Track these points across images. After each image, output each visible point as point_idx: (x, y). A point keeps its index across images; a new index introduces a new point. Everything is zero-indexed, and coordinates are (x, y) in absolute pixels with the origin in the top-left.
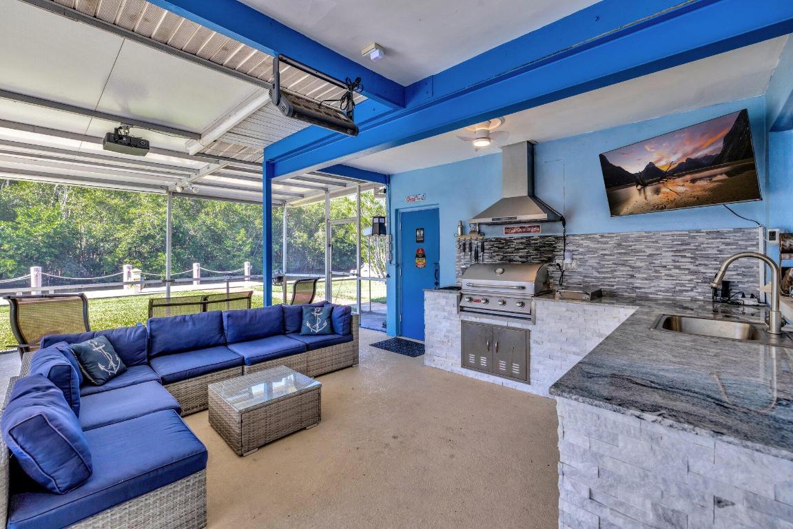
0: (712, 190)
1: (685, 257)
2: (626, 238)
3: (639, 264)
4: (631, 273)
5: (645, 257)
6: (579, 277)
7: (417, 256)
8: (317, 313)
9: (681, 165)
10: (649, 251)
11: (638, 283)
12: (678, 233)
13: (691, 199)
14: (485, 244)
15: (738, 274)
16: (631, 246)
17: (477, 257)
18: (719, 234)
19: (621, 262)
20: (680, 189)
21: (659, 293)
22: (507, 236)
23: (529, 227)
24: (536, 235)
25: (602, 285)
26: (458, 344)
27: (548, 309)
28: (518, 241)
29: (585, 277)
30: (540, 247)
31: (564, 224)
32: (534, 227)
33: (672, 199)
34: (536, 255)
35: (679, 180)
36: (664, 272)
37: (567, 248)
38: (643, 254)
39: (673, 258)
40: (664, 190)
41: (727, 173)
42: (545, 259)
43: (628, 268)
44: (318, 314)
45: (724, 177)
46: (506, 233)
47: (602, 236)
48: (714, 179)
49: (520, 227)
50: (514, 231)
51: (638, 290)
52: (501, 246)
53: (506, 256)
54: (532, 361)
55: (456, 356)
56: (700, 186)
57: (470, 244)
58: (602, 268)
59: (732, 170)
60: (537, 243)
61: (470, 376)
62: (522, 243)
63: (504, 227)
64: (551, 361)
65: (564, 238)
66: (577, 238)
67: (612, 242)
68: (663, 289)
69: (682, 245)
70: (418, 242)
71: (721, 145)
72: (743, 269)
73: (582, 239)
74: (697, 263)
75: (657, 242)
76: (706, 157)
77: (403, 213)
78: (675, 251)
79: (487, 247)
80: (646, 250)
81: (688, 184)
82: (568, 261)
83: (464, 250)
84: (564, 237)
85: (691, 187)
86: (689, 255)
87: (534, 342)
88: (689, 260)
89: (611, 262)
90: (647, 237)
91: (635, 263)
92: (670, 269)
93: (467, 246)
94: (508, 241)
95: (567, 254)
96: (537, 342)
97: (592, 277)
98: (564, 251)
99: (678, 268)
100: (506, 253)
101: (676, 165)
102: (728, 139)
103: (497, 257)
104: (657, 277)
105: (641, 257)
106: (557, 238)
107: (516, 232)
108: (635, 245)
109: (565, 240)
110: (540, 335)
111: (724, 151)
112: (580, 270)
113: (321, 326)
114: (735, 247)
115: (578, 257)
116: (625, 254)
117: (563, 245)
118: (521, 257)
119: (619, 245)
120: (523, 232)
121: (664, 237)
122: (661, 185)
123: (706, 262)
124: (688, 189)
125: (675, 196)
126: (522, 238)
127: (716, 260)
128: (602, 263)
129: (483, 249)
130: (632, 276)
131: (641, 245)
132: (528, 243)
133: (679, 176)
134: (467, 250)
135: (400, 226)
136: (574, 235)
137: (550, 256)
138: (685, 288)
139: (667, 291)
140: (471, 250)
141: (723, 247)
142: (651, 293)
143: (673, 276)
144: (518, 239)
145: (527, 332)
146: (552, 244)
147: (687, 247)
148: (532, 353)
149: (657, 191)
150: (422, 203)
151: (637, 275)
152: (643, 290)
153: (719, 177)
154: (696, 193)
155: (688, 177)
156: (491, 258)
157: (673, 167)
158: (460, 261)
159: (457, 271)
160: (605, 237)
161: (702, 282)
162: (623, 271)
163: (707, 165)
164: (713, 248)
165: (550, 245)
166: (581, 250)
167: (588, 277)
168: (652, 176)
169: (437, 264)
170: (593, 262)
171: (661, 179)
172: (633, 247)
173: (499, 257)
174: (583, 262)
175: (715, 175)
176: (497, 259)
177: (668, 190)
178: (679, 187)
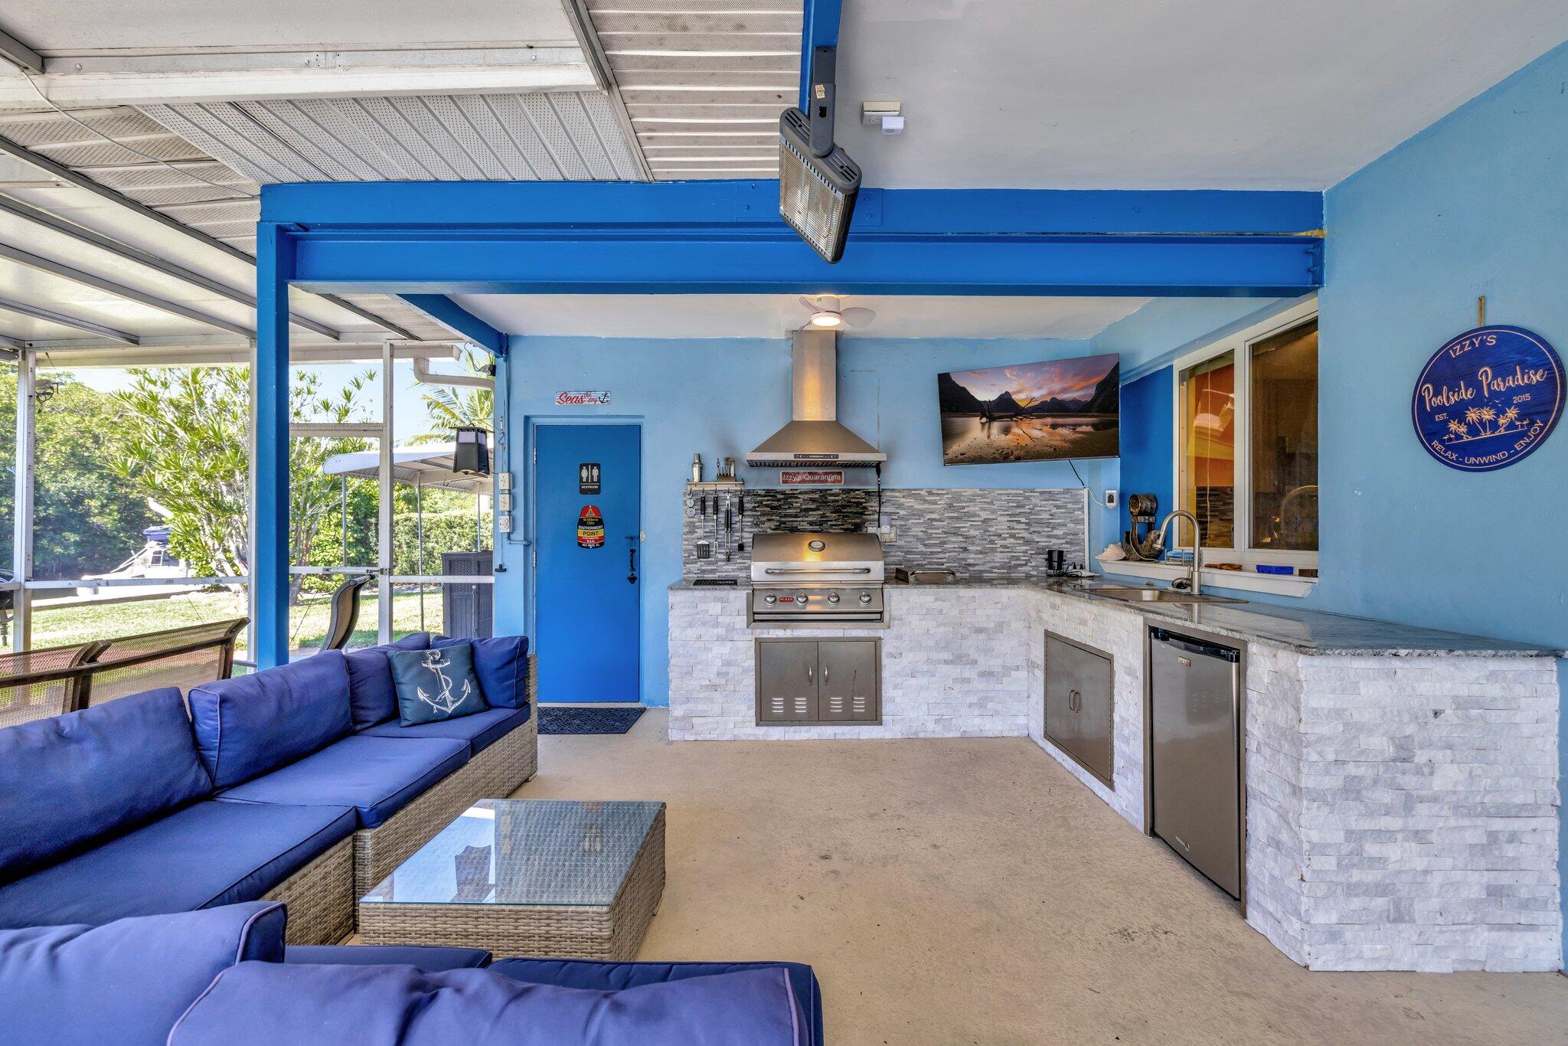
0: (1073, 442)
1: (1019, 522)
2: (957, 497)
3: (973, 532)
4: (964, 545)
5: (980, 523)
6: (899, 553)
7: (582, 523)
8: (435, 662)
9: (1043, 403)
10: (984, 515)
11: (971, 558)
12: (1014, 492)
13: (1047, 448)
14: (746, 499)
15: (1067, 543)
16: (963, 508)
17: (729, 524)
18: (1049, 495)
19: (953, 530)
20: (1036, 433)
21: (994, 570)
22: (786, 487)
23: (826, 474)
24: (836, 488)
25: (929, 563)
26: (748, 684)
27: (908, 601)
28: (806, 496)
29: (907, 553)
30: (844, 507)
31: (879, 472)
32: (833, 473)
33: (1023, 444)
34: (836, 520)
35: (1037, 422)
36: (1000, 542)
37: (884, 509)
38: (977, 519)
39: (1009, 524)
40: (1016, 430)
41: (1094, 426)
42: (850, 526)
43: (960, 539)
44: (438, 666)
45: (1089, 429)
46: (785, 482)
47: (930, 493)
48: (1079, 429)
49: (810, 473)
50: (799, 479)
51: (971, 569)
52: (775, 503)
53: (784, 523)
54: (884, 687)
55: (743, 708)
56: (1060, 435)
57: (716, 501)
58: (929, 539)
59: (1100, 423)
60: (837, 501)
61: (775, 738)
62: (813, 500)
63: (782, 470)
64: (913, 681)
65: (879, 494)
66: (897, 494)
67: (943, 502)
68: (998, 565)
69: (1017, 507)
70: (583, 492)
71: (1092, 391)
72: (1071, 537)
73: (904, 497)
74: (1032, 529)
75: (991, 503)
76: (1074, 401)
77: (539, 428)
78: (1010, 515)
79: (747, 506)
80: (981, 513)
81: (1047, 428)
82: (885, 529)
83: (703, 510)
84: (879, 492)
85: (1049, 433)
86: (1023, 520)
87: (888, 657)
88: (1024, 526)
89: (940, 531)
90: (982, 496)
91: (968, 531)
92: (1005, 539)
93: (709, 503)
94: (789, 497)
95: (883, 518)
96: (892, 656)
97: (916, 553)
98: (879, 513)
99: (1013, 536)
100: (786, 516)
101: (1037, 403)
102: (1102, 387)
103: (767, 524)
104: (993, 550)
105: (975, 523)
106: (868, 493)
107: (803, 482)
108: (968, 506)
109: (880, 496)
110: (897, 643)
111: (1094, 400)
112: (901, 543)
113: (456, 693)
114: (1064, 510)
115: (898, 523)
116: (957, 518)
117: (876, 504)
118: (811, 523)
119: (951, 506)
120: (814, 482)
121: (999, 497)
122: (1013, 423)
123: (1040, 529)
124: (1045, 435)
125: (1028, 441)
126: (813, 492)
127: (1048, 527)
128: (930, 531)
129: (742, 509)
130: (965, 550)
131: (975, 506)
132: (822, 499)
133: (1038, 417)
134: (710, 510)
135: (533, 453)
136: (893, 490)
137: (859, 521)
138: (1019, 562)
139: (1002, 568)
140: (716, 510)
141: (1054, 510)
142: (986, 571)
143: (1008, 548)
144: (806, 493)
145: (877, 642)
146: (861, 503)
147: (1022, 510)
148: (886, 674)
149: (1006, 431)
150: (602, 410)
151: (970, 548)
152: (977, 568)
153: (1084, 429)
154: (1054, 443)
155: (1049, 420)
156: (757, 525)
157: (1033, 404)
158: (692, 532)
159: (685, 551)
160: (933, 494)
161: (1036, 554)
162: (955, 542)
163: (1072, 411)
164: (1046, 511)
165: (858, 504)
166: (902, 512)
167: (912, 553)
168: (1005, 409)
169: (635, 537)
170: (917, 531)
171: (1015, 416)
172: (966, 510)
173: (772, 525)
174: (904, 531)
175: (1080, 425)
176: (768, 527)
177: (1021, 432)
178: (1034, 431)
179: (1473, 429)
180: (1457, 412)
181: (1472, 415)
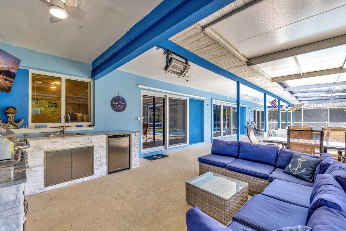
56: (6, 83)
81: (3, 79)
101: (4, 70)
133: (3, 75)
154: (4, 85)
155: (5, 77)
179: (118, 107)
180: (117, 105)
181: (118, 106)
